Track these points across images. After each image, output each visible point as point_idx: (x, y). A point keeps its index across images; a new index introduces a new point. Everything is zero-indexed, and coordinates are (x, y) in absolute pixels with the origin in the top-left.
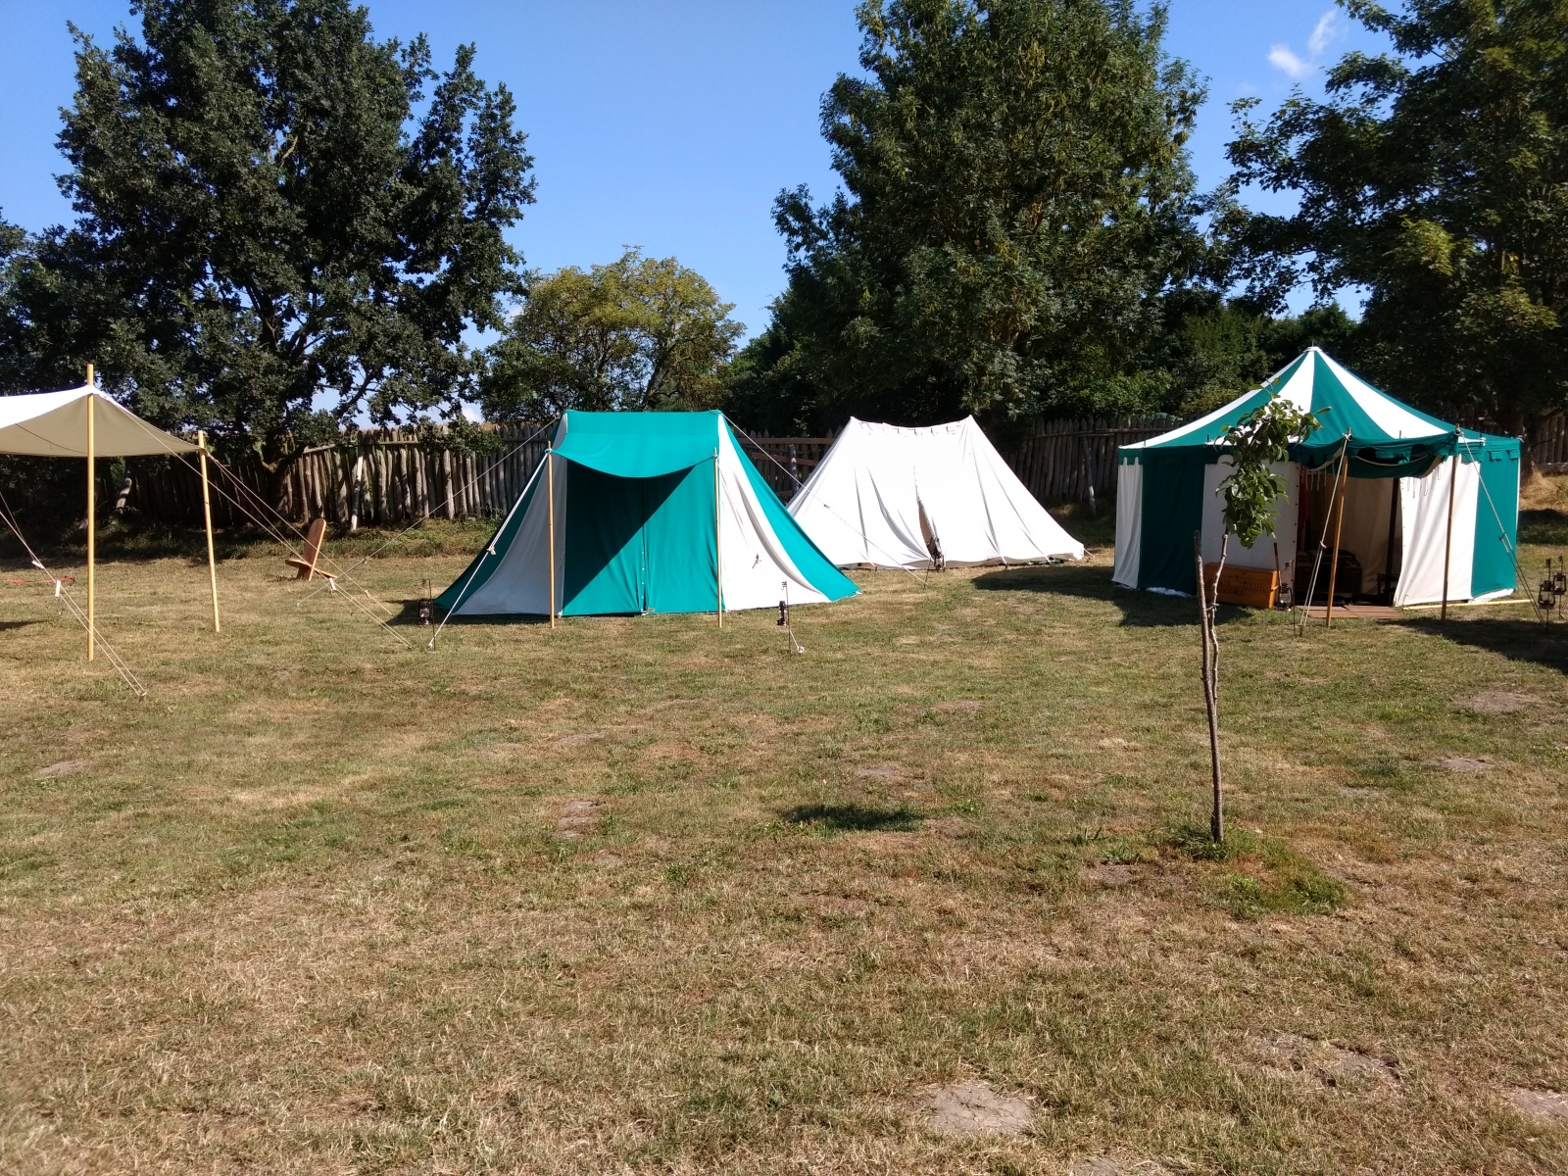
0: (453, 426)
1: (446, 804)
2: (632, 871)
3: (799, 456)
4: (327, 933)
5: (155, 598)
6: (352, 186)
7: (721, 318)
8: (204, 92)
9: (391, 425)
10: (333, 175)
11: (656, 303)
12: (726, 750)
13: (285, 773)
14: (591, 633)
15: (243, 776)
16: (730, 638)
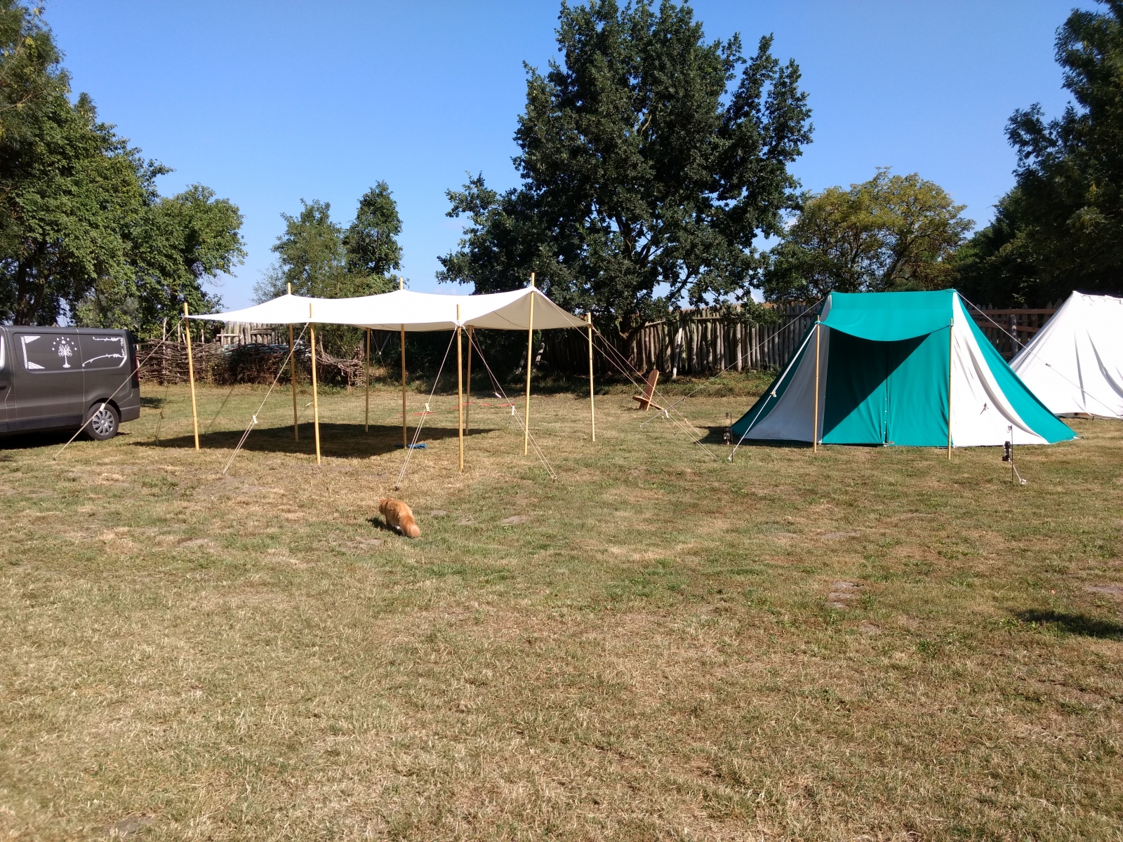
0: (744, 305)
1: (747, 572)
2: (889, 639)
3: (1019, 324)
4: (673, 649)
5: (558, 419)
6: (685, 144)
7: (953, 217)
8: (599, 94)
9: (702, 306)
10: (674, 138)
11: (899, 210)
12: (960, 557)
13: (640, 537)
14: (845, 457)
15: (614, 537)
16: (959, 468)
